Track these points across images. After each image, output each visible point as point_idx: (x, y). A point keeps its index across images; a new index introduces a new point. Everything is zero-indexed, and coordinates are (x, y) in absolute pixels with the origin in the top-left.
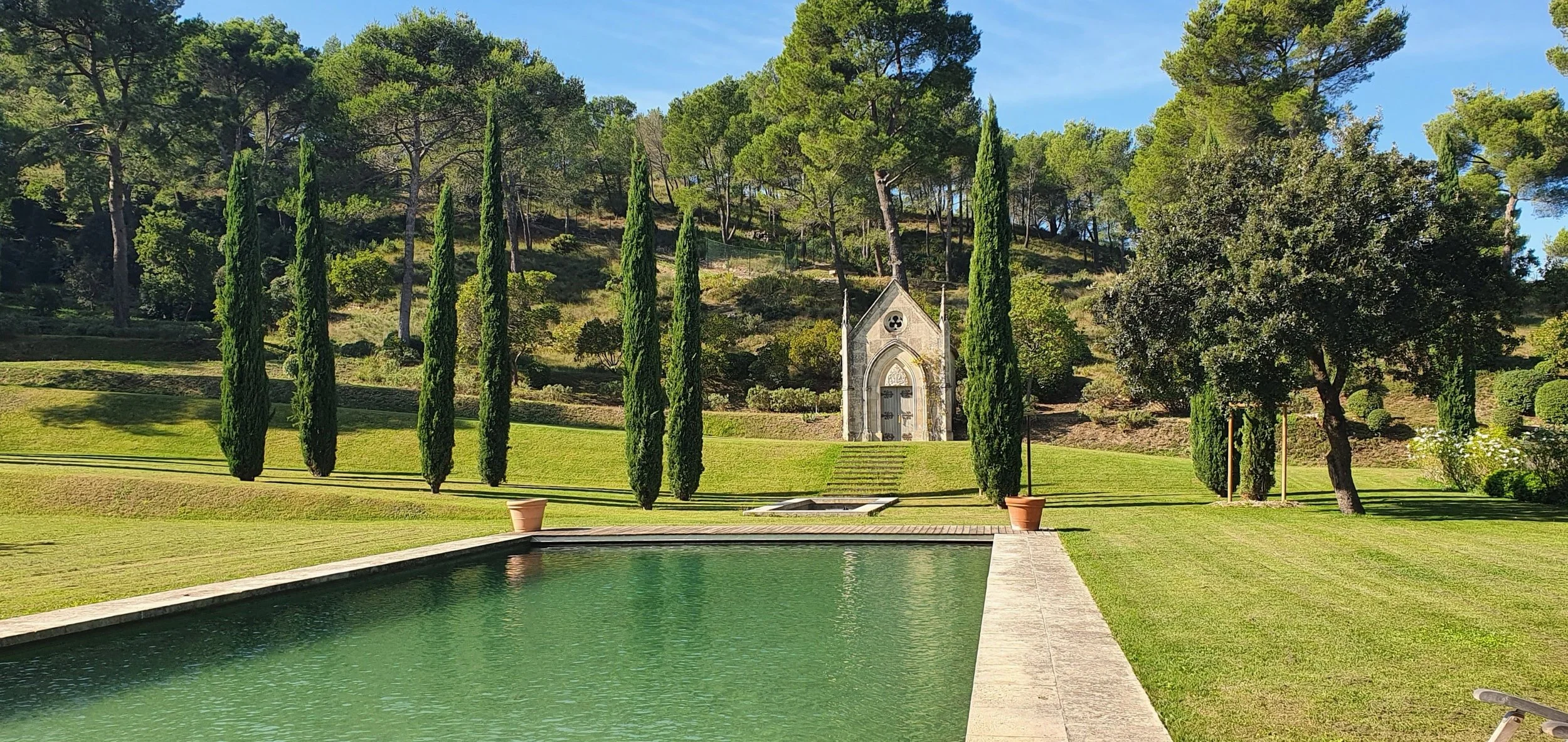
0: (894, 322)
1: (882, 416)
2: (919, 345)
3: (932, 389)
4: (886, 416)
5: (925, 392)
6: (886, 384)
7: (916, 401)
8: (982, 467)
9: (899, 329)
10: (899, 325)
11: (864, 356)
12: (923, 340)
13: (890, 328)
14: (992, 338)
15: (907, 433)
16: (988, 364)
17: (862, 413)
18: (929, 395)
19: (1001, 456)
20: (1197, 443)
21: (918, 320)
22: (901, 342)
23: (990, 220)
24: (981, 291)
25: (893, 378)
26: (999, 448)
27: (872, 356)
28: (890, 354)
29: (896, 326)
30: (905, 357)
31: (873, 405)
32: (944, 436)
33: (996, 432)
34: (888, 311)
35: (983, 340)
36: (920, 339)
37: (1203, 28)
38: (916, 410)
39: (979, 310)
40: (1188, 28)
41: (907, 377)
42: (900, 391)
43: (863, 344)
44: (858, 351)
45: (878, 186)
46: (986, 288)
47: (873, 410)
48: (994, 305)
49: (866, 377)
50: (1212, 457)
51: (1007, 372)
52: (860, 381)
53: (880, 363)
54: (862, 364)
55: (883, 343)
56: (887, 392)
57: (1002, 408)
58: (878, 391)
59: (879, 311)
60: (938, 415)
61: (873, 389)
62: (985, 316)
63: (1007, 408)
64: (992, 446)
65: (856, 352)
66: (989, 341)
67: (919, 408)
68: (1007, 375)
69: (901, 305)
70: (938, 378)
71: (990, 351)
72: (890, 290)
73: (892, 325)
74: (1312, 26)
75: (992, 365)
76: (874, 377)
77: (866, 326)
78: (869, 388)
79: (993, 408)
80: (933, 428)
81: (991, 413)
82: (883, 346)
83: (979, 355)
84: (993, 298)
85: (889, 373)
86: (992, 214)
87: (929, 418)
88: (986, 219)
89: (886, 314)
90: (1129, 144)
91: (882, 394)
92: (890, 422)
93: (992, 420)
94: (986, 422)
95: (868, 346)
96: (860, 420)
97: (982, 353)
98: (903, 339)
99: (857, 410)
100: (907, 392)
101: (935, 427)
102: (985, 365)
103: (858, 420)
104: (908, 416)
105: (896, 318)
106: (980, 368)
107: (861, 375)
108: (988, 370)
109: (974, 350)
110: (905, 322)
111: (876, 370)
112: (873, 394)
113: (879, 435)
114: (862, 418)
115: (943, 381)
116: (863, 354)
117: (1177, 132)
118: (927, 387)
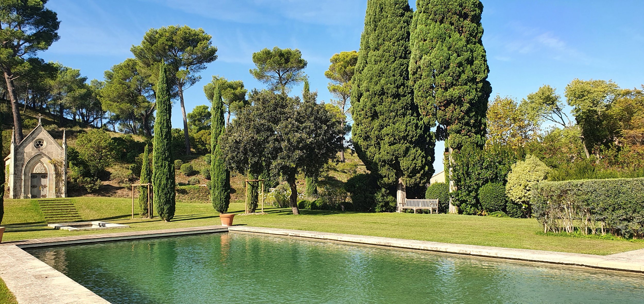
0: (39, 144)
1: (31, 187)
2: (52, 155)
3: (58, 175)
4: (33, 187)
5: (54, 176)
6: (34, 172)
7: (49, 180)
8: (161, 206)
9: (41, 147)
10: (42, 145)
11: (23, 159)
12: (54, 153)
13: (37, 146)
14: (166, 154)
15: (44, 194)
16: (165, 164)
17: (20, 186)
18: (56, 177)
19: (170, 201)
20: (215, 195)
21: (51, 144)
22: (43, 153)
23: (165, 107)
24: (162, 135)
25: (37, 169)
26: (170, 197)
27: (27, 159)
28: (36, 159)
29: (40, 146)
30: (45, 160)
31: (27, 182)
32: (63, 196)
33: (168, 192)
34: (36, 139)
35: (163, 155)
36: (52, 152)
37: (151, 40)
38: (49, 184)
39: (161, 142)
40: (146, 39)
41: (45, 169)
42: (41, 175)
43: (23, 153)
44: (19, 156)
45: (7, 80)
46: (164, 134)
47: (27, 184)
48: (167, 141)
49: (24, 169)
50: (221, 199)
51: (172, 167)
52: (20, 171)
53: (31, 162)
54: (21, 162)
55: (33, 153)
56: (34, 176)
57: (170, 182)
58: (30, 175)
59: (31, 138)
60: (60, 186)
61: (27, 174)
62: (164, 145)
63: (172, 182)
64: (167, 197)
65: (18, 157)
66: (165, 155)
67: (51, 183)
68: (172, 169)
69: (43, 136)
70: (61, 170)
71: (166, 159)
72: (38, 129)
73: (38, 145)
74: (191, 47)
75: (167, 165)
76: (28, 169)
77: (24, 145)
78: (25, 174)
79: (167, 182)
80: (58, 192)
81: (166, 184)
82: (33, 154)
83: (161, 160)
84: (167, 138)
85: (36, 167)
86: (166, 105)
87: (56, 187)
88: (164, 107)
89: (35, 140)
90: (79, 75)
91: (31, 177)
92: (35, 190)
93: (167, 186)
94: (164, 187)
95: (25, 154)
96: (19, 189)
97: (162, 160)
98: (43, 151)
99: (18, 184)
100: (44, 176)
101: (59, 191)
102: (164, 165)
103: (18, 189)
104: (45, 186)
105: (40, 142)
106: (162, 166)
107: (20, 168)
108: (165, 167)
109: (159, 158)
110: (45, 144)
111: (29, 165)
112: (27, 177)
113: (30, 195)
114: (21, 188)
115: (64, 171)
116: (22, 158)
117: (126, 76)
118: (56, 174)
